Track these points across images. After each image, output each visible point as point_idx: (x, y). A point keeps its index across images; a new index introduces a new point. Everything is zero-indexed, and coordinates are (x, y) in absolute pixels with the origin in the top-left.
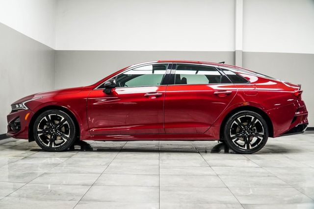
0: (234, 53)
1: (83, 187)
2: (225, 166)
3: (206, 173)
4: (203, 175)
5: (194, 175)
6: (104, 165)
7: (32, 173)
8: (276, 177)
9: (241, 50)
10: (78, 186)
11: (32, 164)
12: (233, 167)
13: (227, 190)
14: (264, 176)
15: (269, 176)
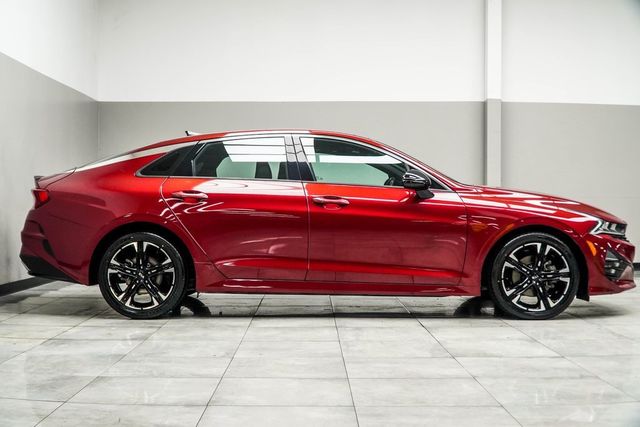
0: (484, 105)
1: (187, 409)
2: (485, 355)
3: (447, 372)
4: (443, 379)
5: (423, 378)
6: (223, 357)
7: (69, 378)
8: (597, 377)
9: (499, 98)
10: (176, 409)
11: (65, 356)
12: (501, 357)
13: (502, 411)
14: (572, 378)
15: (582, 377)
